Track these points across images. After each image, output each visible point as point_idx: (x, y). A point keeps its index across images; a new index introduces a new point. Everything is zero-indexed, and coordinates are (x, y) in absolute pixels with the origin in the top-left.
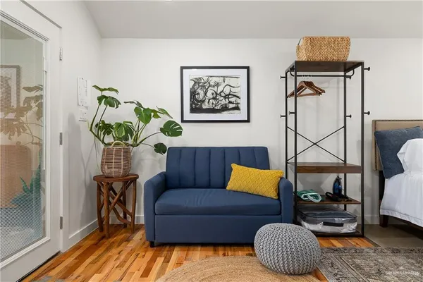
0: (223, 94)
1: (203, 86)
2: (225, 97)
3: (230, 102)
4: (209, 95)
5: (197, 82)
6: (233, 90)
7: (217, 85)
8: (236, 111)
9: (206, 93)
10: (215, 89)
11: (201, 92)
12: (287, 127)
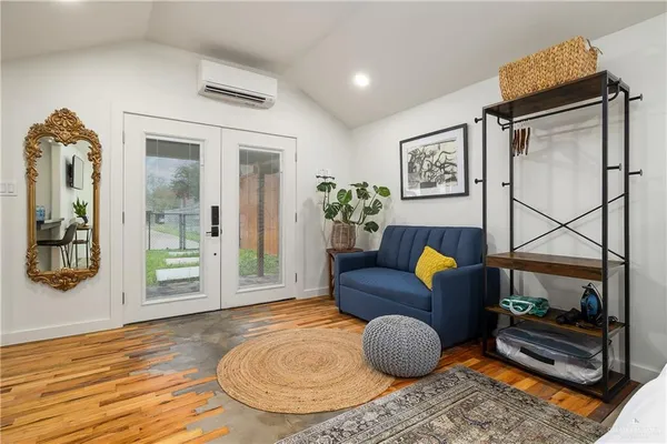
0: (438, 164)
1: (419, 158)
2: (440, 168)
3: (446, 173)
4: (425, 167)
5: (414, 154)
6: (449, 157)
7: (433, 154)
8: (451, 183)
9: (422, 165)
10: (430, 159)
11: (417, 165)
12: (512, 199)
